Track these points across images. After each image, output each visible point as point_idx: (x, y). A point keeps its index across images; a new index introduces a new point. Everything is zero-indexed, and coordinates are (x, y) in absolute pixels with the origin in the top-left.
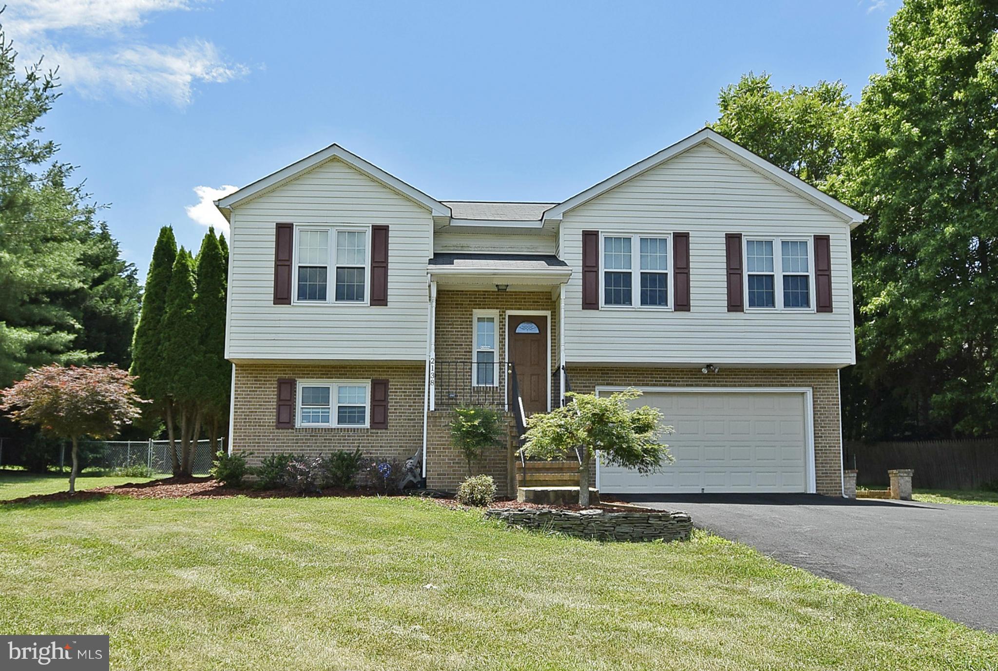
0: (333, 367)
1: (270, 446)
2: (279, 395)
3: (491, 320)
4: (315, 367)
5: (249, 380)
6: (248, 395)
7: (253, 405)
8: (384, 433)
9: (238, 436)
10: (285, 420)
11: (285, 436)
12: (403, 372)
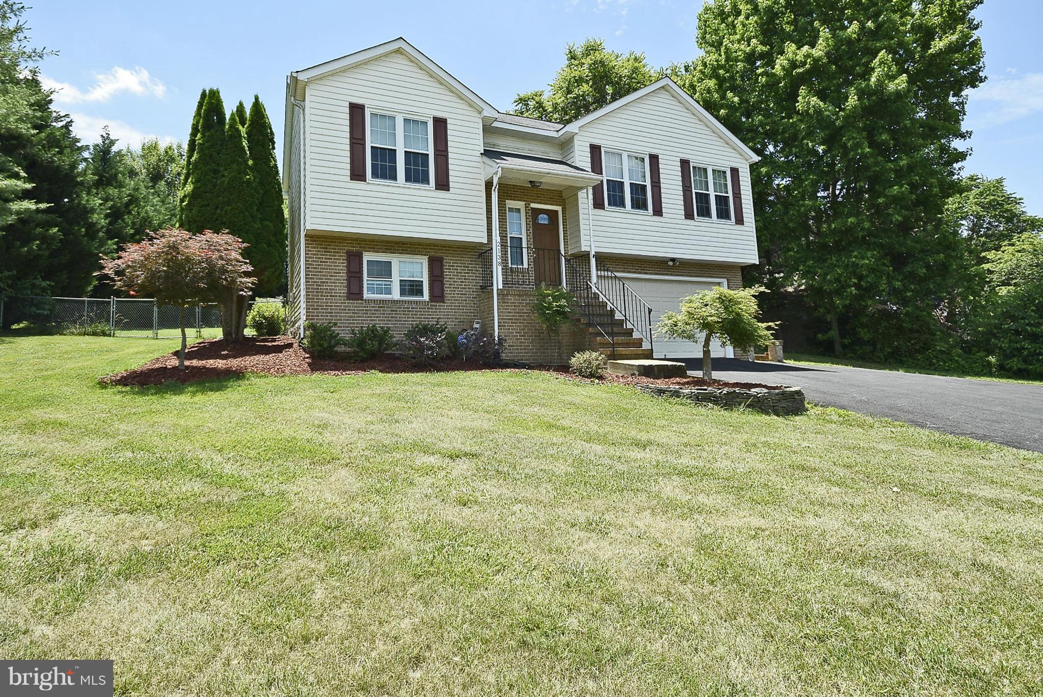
0: (396, 243)
1: (343, 316)
2: (348, 267)
3: (518, 210)
4: (380, 242)
5: (319, 251)
6: (319, 265)
7: (324, 276)
8: (441, 306)
9: (311, 306)
10: (355, 293)
11: (356, 307)
12: (455, 251)
